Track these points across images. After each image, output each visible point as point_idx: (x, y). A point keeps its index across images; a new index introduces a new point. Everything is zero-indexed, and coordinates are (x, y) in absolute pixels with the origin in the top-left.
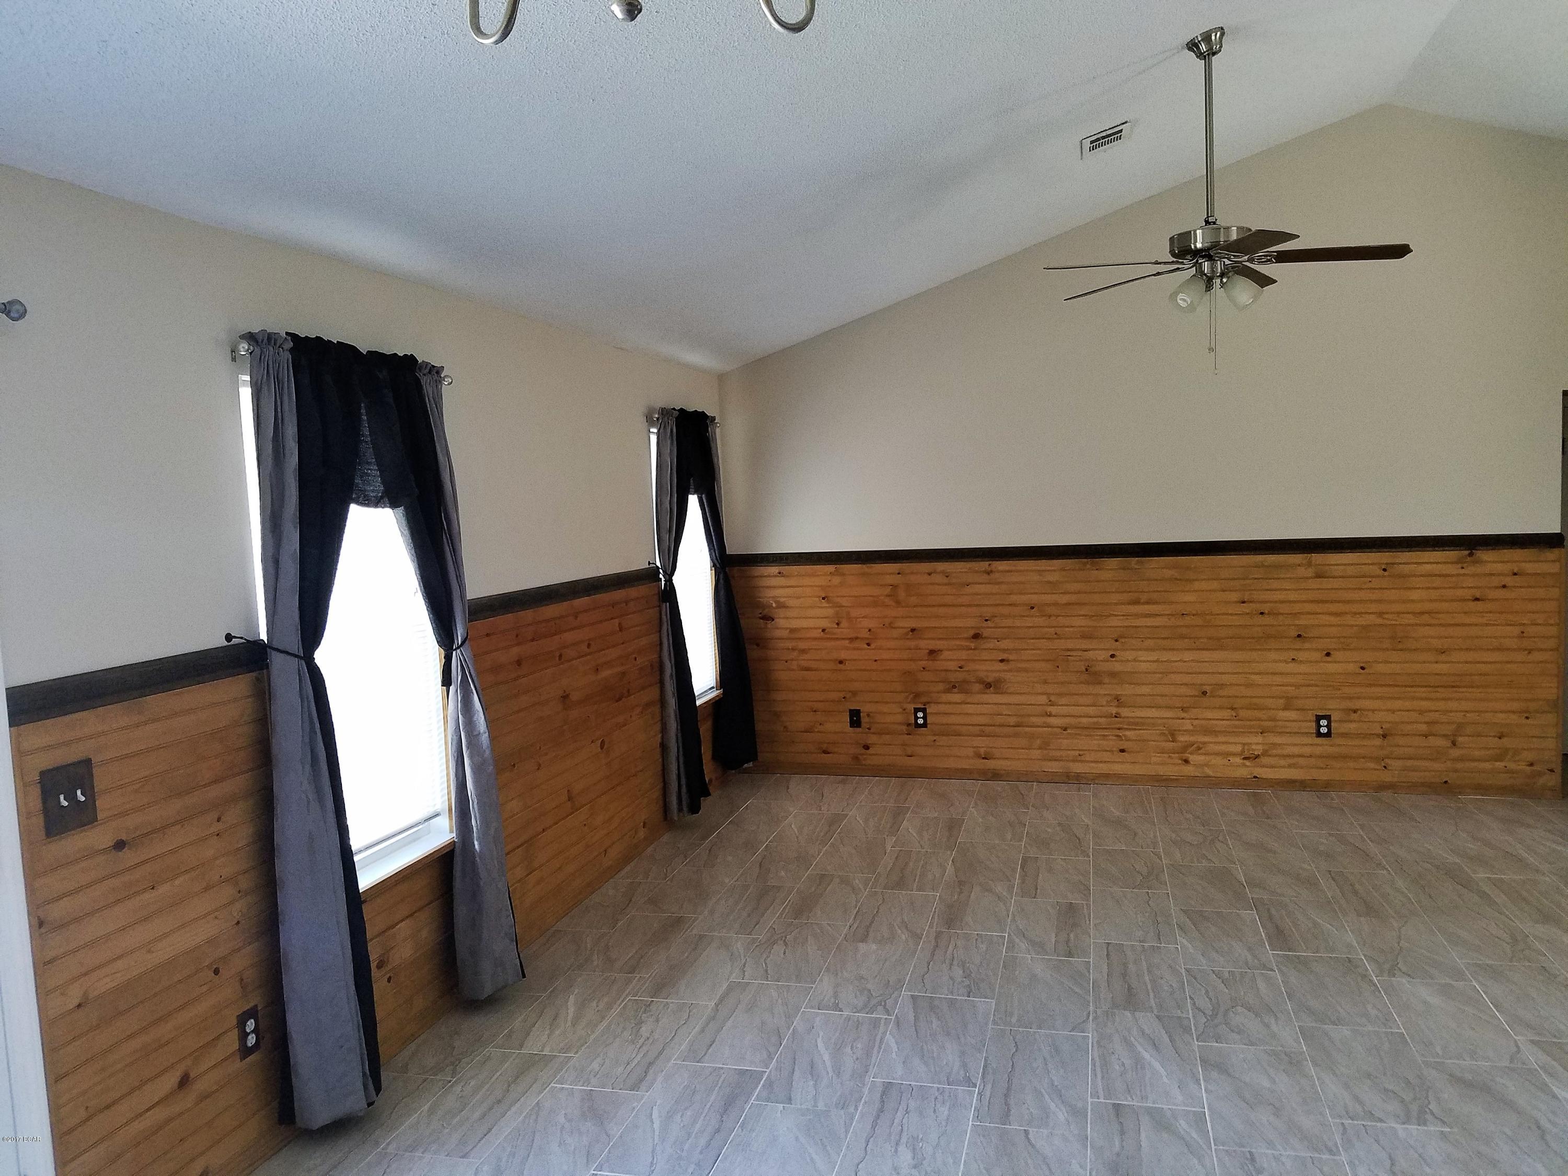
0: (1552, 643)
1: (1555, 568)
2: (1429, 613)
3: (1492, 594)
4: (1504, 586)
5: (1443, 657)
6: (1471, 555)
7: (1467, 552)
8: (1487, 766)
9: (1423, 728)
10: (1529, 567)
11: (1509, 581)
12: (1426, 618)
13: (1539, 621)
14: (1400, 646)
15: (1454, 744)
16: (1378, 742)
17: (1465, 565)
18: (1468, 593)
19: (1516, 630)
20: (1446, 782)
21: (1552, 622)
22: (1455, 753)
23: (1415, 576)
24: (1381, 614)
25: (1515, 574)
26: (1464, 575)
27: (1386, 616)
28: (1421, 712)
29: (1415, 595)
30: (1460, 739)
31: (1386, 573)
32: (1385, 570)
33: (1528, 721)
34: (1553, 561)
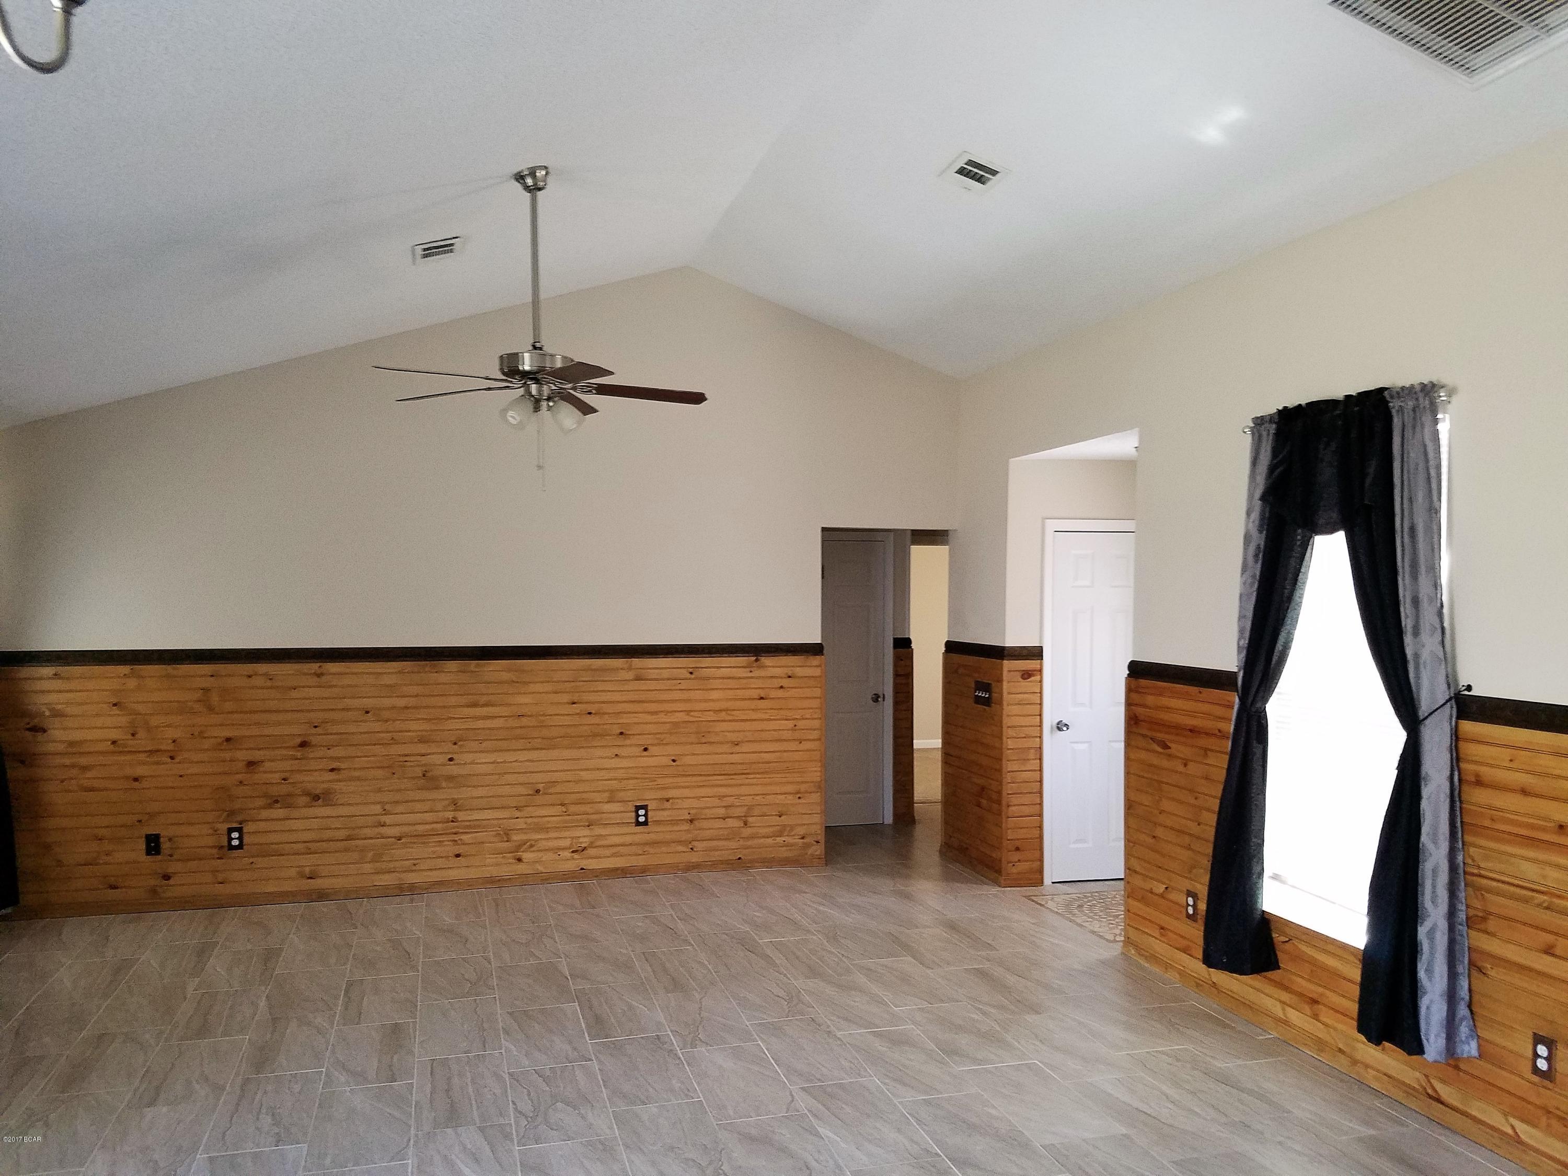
0: (815, 735)
1: (817, 672)
2: (726, 710)
3: (773, 694)
4: (782, 687)
5: (737, 749)
6: (757, 660)
7: (755, 658)
8: (770, 841)
9: (722, 812)
10: (799, 671)
11: (785, 682)
12: (723, 715)
13: (808, 716)
14: (704, 740)
15: (746, 823)
16: (686, 827)
17: (752, 669)
18: (755, 694)
19: (790, 724)
20: (740, 858)
21: (816, 716)
22: (747, 832)
23: (715, 678)
24: (688, 712)
25: (790, 677)
26: (752, 678)
27: (692, 713)
28: (721, 797)
29: (715, 695)
30: (750, 819)
31: (693, 676)
32: (691, 673)
33: (800, 801)
34: (817, 666)
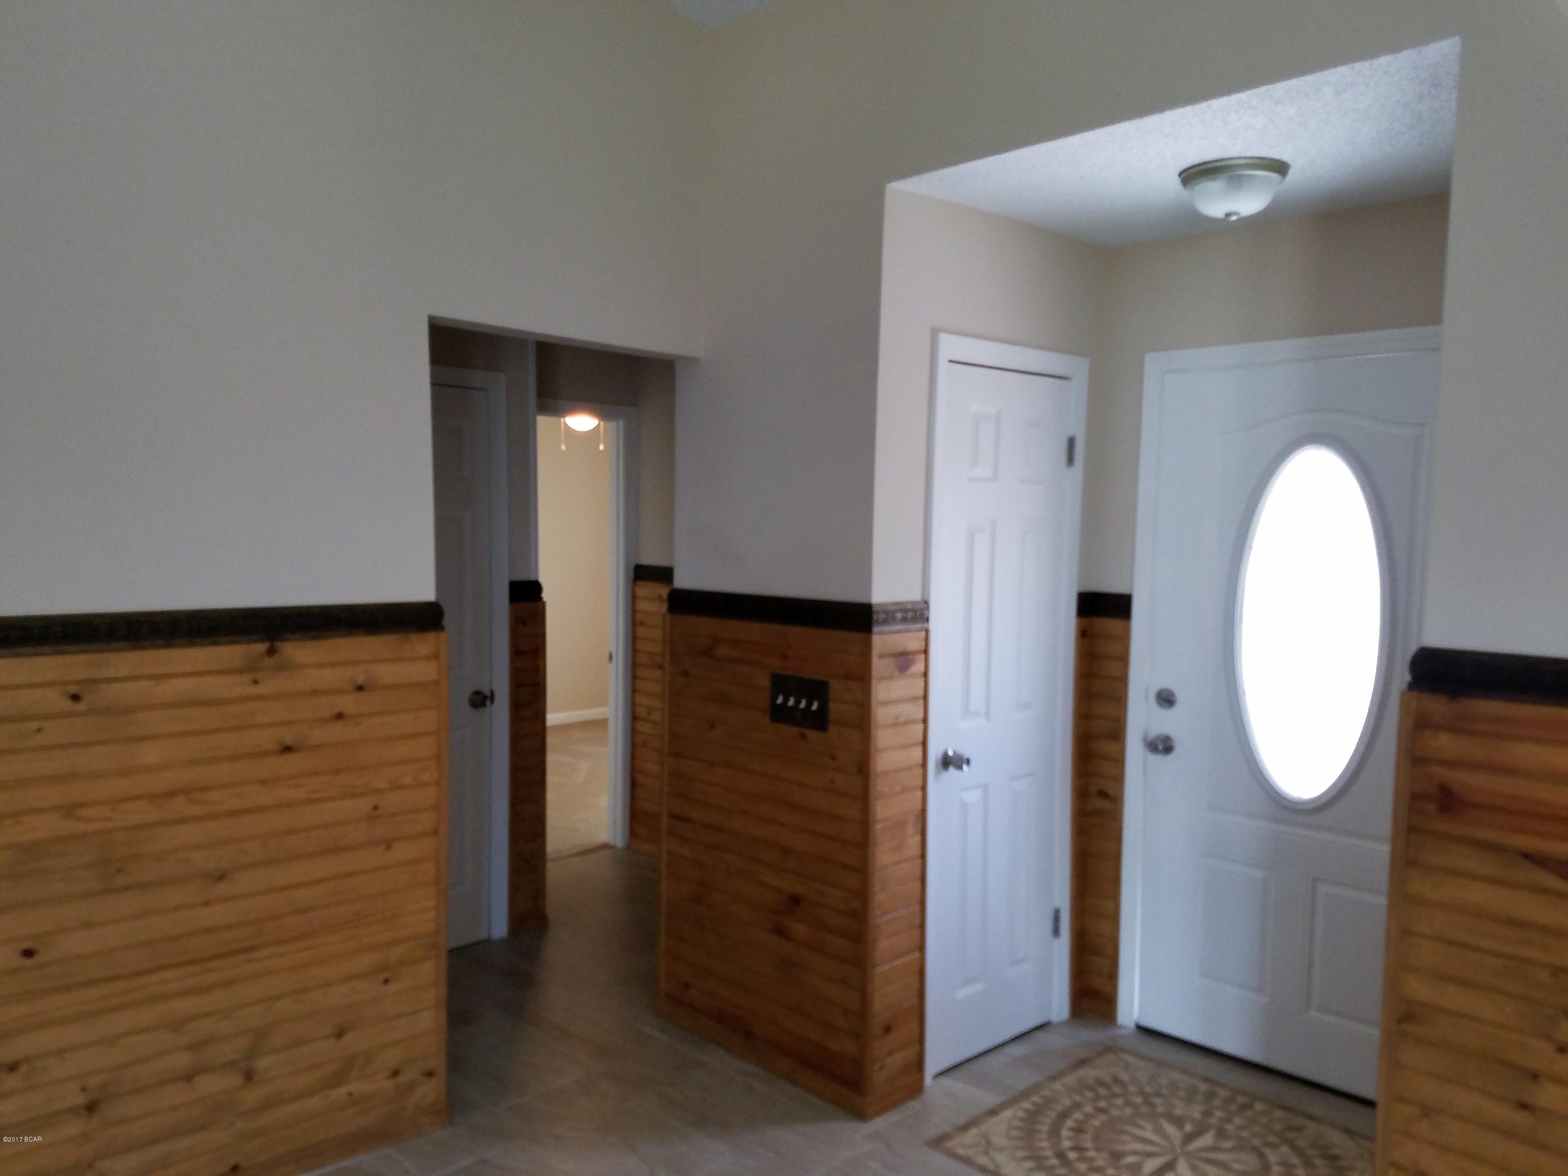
0: (426, 820)
1: (426, 671)
2: (185, 791)
3: (319, 735)
4: (340, 716)
5: (222, 889)
6: (271, 652)
7: (261, 647)
8: (314, 1103)
9: (182, 1060)
10: (387, 673)
11: (348, 703)
12: (179, 805)
13: (407, 780)
14: (121, 880)
15: (249, 1076)
16: (75, 1127)
17: (259, 676)
18: (267, 739)
19: (362, 806)
20: (235, 1168)
21: (427, 777)
22: (252, 1096)
23: (152, 707)
24: (70, 810)
25: (360, 688)
26: (259, 698)
27: (83, 812)
28: (177, 1025)
29: (150, 754)
30: (262, 1063)
31: (81, 707)
32: (75, 698)
33: (392, 987)
34: (427, 658)
